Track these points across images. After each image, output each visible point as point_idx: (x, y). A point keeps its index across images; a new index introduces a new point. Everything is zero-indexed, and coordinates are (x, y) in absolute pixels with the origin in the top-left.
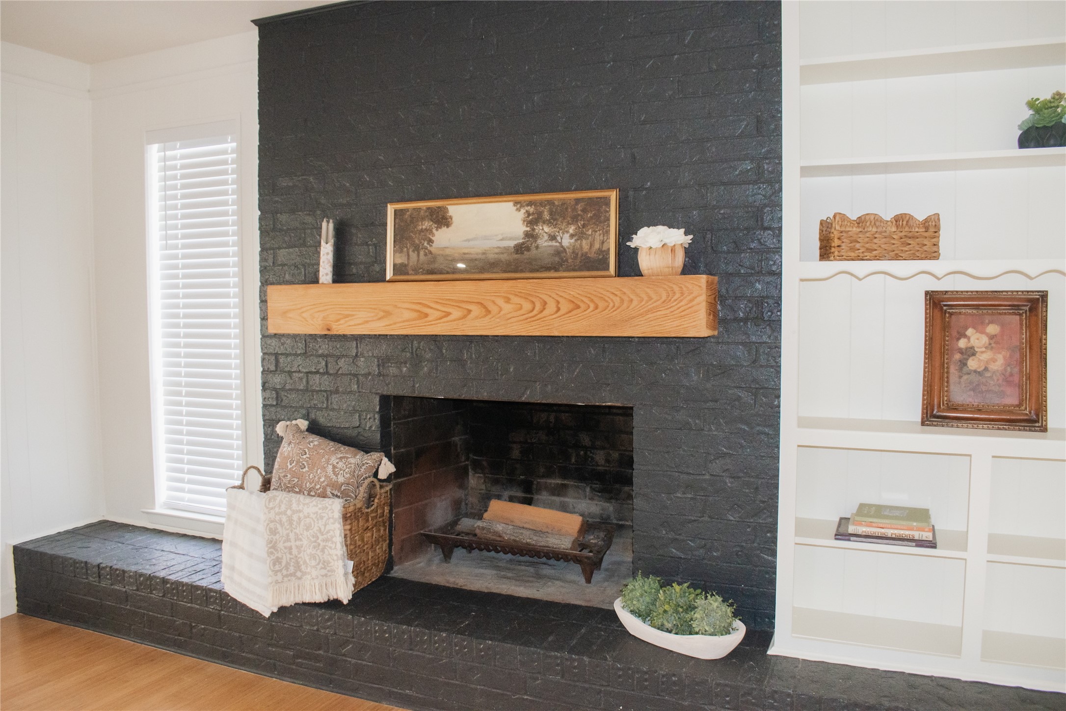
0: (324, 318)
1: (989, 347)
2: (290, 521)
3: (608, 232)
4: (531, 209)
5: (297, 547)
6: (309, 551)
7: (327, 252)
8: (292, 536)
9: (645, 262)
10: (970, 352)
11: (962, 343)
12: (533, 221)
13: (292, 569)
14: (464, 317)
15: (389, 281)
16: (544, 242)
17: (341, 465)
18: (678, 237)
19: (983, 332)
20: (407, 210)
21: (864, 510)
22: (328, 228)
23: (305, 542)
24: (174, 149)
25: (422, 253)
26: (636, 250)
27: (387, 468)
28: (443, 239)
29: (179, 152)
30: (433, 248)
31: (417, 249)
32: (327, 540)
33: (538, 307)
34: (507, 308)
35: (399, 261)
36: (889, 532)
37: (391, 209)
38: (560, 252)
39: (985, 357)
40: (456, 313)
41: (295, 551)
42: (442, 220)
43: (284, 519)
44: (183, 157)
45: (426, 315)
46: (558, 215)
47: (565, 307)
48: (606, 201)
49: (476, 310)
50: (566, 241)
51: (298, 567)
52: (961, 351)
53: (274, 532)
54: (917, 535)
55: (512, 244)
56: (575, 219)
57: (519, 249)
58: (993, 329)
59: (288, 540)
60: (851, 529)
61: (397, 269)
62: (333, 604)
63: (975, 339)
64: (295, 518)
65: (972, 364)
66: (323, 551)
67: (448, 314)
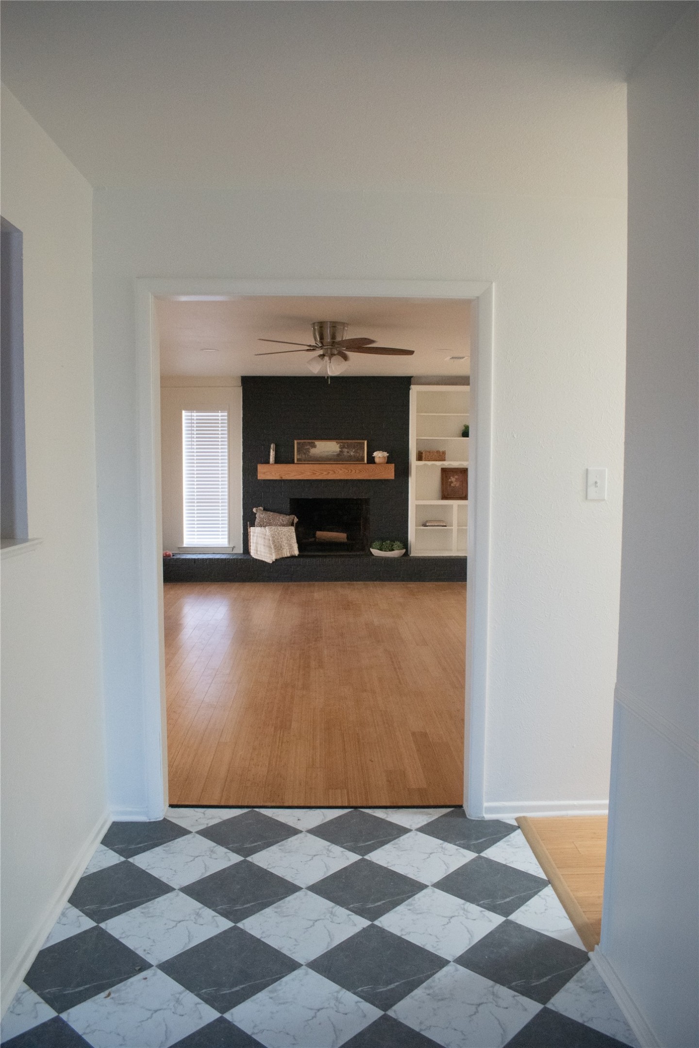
0: (279, 475)
1: (456, 481)
2: (279, 534)
3: (364, 451)
4: (342, 444)
5: (281, 541)
6: (285, 542)
7: (272, 454)
8: (279, 538)
9: (377, 460)
10: (452, 482)
11: (450, 480)
12: (341, 448)
13: (279, 548)
14: (328, 474)
15: (296, 464)
16: (345, 454)
17: (284, 519)
18: (386, 454)
19: (453, 477)
20: (301, 442)
21: (427, 521)
22: (272, 446)
23: (284, 539)
24: (194, 412)
25: (306, 455)
26: (374, 457)
27: (296, 520)
28: (313, 451)
29: (195, 414)
30: (310, 454)
31: (305, 454)
32: (291, 538)
33: (350, 471)
34: (341, 472)
35: (298, 457)
36: (436, 524)
37: (296, 442)
38: (350, 456)
39: (455, 483)
40: (325, 473)
41: (280, 542)
42: (315, 446)
43: (276, 533)
44: (197, 416)
45: (315, 474)
46: (349, 446)
47: (357, 471)
48: (364, 444)
49: (331, 472)
50: (352, 454)
51: (281, 547)
52: (450, 482)
53: (273, 537)
54: (442, 524)
55: (335, 454)
56: (354, 448)
57: (338, 455)
58: (456, 477)
59: (278, 539)
60: (428, 524)
61: (298, 460)
62: (293, 557)
63: (453, 479)
64: (280, 533)
65: (452, 485)
66: (290, 541)
67: (322, 473)
